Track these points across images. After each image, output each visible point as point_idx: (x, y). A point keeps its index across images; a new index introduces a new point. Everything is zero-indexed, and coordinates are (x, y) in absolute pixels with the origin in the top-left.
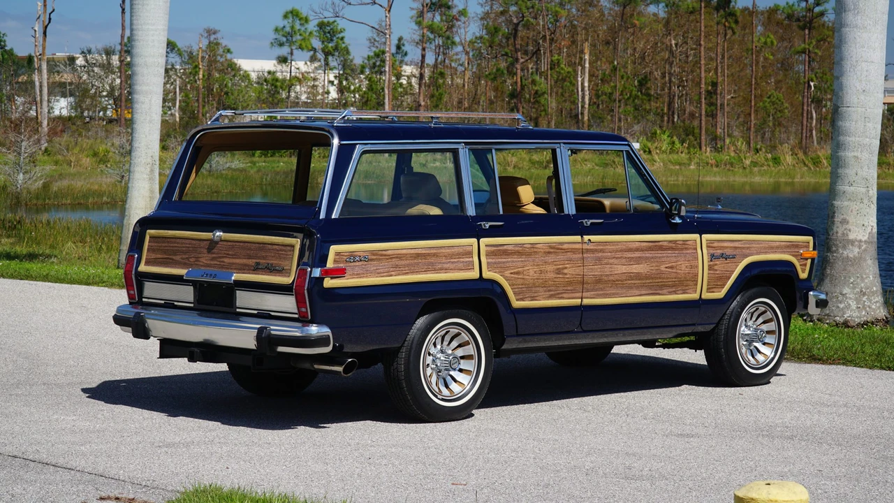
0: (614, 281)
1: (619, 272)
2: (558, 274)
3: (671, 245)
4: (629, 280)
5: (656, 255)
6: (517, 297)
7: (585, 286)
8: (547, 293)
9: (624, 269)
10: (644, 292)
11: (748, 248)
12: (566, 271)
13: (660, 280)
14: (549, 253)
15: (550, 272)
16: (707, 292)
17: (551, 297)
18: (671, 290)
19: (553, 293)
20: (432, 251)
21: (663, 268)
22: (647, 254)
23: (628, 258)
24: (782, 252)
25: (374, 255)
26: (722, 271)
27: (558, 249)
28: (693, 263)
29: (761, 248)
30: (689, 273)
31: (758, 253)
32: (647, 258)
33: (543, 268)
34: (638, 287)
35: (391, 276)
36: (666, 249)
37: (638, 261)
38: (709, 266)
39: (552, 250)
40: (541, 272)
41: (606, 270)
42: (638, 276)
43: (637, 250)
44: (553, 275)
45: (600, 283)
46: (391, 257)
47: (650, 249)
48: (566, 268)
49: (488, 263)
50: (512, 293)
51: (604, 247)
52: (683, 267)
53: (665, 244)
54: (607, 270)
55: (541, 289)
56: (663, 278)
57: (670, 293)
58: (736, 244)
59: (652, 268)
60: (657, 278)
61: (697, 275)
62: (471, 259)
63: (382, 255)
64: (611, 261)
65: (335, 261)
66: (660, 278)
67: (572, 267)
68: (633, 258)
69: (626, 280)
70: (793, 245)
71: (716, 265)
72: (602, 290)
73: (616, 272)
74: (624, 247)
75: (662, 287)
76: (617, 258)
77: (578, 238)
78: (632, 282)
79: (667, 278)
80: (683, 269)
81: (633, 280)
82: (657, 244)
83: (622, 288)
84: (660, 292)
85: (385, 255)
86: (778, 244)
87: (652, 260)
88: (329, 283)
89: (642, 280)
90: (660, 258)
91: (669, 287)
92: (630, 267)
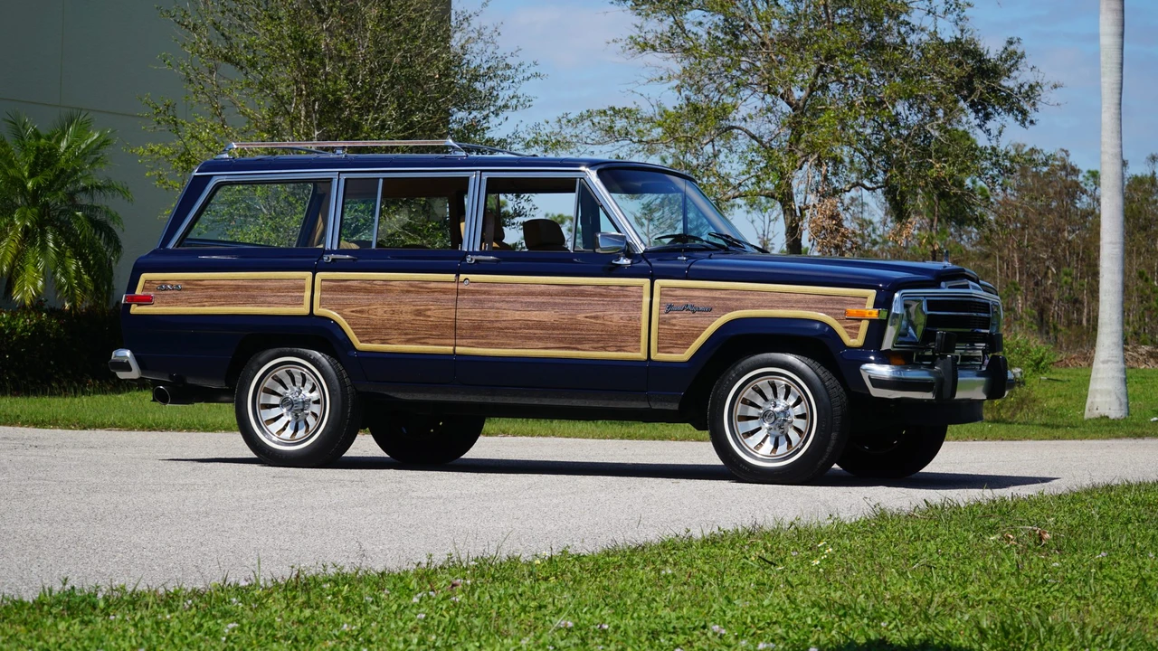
0: (501, 329)
1: (510, 318)
2: (418, 316)
3: (598, 290)
4: (525, 328)
5: (571, 301)
6: (362, 339)
7: (458, 332)
8: (403, 337)
9: (517, 315)
10: (552, 345)
11: (737, 300)
12: (429, 313)
13: (577, 332)
14: (408, 291)
15: (406, 312)
16: (658, 352)
17: (408, 341)
18: (596, 345)
19: (411, 336)
20: (255, 284)
21: (580, 317)
22: (558, 300)
23: (526, 303)
24: (803, 308)
25: (188, 284)
26: (685, 326)
27: (421, 288)
28: (633, 314)
29: (764, 301)
30: (624, 326)
31: (753, 307)
32: (555, 304)
33: (397, 308)
34: (540, 339)
35: (204, 306)
36: (590, 295)
37: (541, 307)
38: (660, 319)
39: (411, 289)
40: (394, 312)
41: (489, 315)
42: (540, 325)
43: (542, 294)
44: (410, 317)
45: (478, 330)
46: (207, 288)
47: (563, 294)
48: (430, 310)
49: (322, 299)
50: (353, 334)
51: (491, 289)
52: (615, 316)
53: (590, 288)
54: (491, 315)
55: (394, 332)
56: (581, 330)
57: (596, 349)
58: (717, 294)
59: (563, 317)
60: (571, 329)
61: (639, 329)
62: (302, 294)
63: (196, 285)
64: (497, 305)
65: (144, 288)
66: (576, 329)
67: (440, 309)
68: (533, 303)
69: (520, 329)
70: (831, 299)
71: (675, 318)
72: (483, 337)
73: (504, 319)
74: (522, 290)
75: (580, 341)
76: (507, 302)
77: (452, 277)
78: (531, 331)
79: (589, 330)
80: (614, 320)
81: (532, 329)
82: (575, 288)
83: (515, 337)
84: (579, 346)
85: (200, 285)
86: (799, 296)
87: (564, 307)
88: (135, 309)
89: (546, 329)
90: (577, 304)
91: (593, 340)
92: (526, 313)
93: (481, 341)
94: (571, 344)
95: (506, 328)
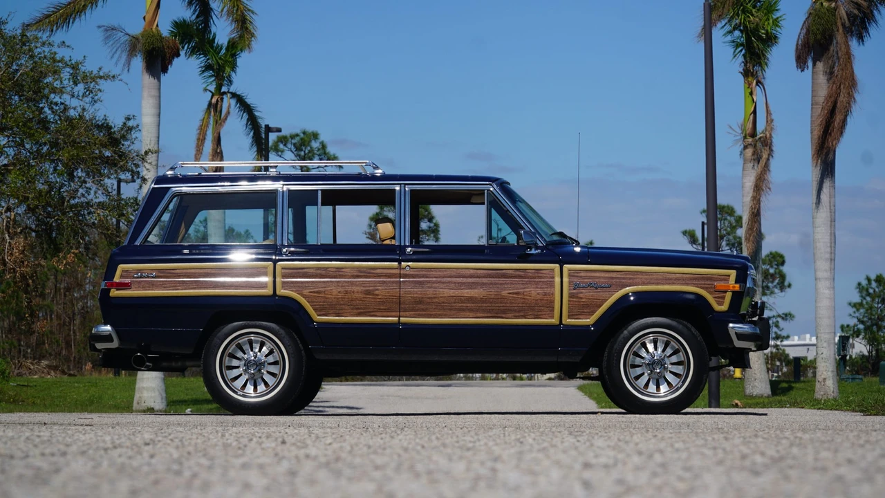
0: (439, 303)
1: (446, 295)
2: (367, 295)
3: (518, 272)
4: (458, 303)
5: (496, 282)
6: (319, 313)
7: (402, 306)
8: (355, 311)
9: (452, 293)
10: (482, 315)
11: (630, 278)
12: (377, 292)
13: (501, 305)
14: (358, 276)
15: (358, 292)
16: (569, 318)
17: (359, 314)
18: (517, 314)
19: (361, 310)
21: (505, 293)
22: (485, 281)
23: (458, 283)
24: (682, 284)
25: (161, 273)
26: (589, 299)
27: (370, 273)
28: (548, 291)
29: (651, 279)
30: (540, 300)
31: (646, 284)
32: (483, 284)
33: (349, 289)
34: (471, 310)
35: (177, 289)
36: (511, 276)
37: (472, 286)
38: (569, 294)
39: (360, 274)
40: (346, 292)
41: (428, 293)
42: (471, 299)
43: (471, 276)
44: (361, 296)
45: (419, 305)
46: (178, 275)
47: (489, 276)
48: (377, 290)
49: (283, 283)
50: (312, 310)
51: (428, 273)
52: (533, 292)
53: (511, 272)
54: (430, 293)
55: (347, 309)
56: (506, 303)
57: (517, 317)
58: (614, 275)
59: (491, 293)
60: (497, 303)
61: (552, 302)
63: (169, 273)
64: (434, 285)
65: (122, 277)
66: (501, 303)
67: (386, 289)
68: (465, 283)
69: (455, 303)
70: (703, 277)
71: (581, 293)
72: (424, 310)
73: (441, 295)
74: (455, 272)
75: (505, 312)
76: (443, 283)
77: (395, 264)
78: (463, 305)
79: (511, 304)
80: (533, 296)
81: (465, 303)
82: (499, 270)
83: (451, 309)
84: (504, 316)
85: (173, 273)
86: (678, 276)
87: (491, 286)
88: (113, 293)
89: (476, 303)
90: (501, 284)
91: (515, 311)
92: (459, 291)
93: (421, 313)
94: (497, 313)
95: (443, 303)
